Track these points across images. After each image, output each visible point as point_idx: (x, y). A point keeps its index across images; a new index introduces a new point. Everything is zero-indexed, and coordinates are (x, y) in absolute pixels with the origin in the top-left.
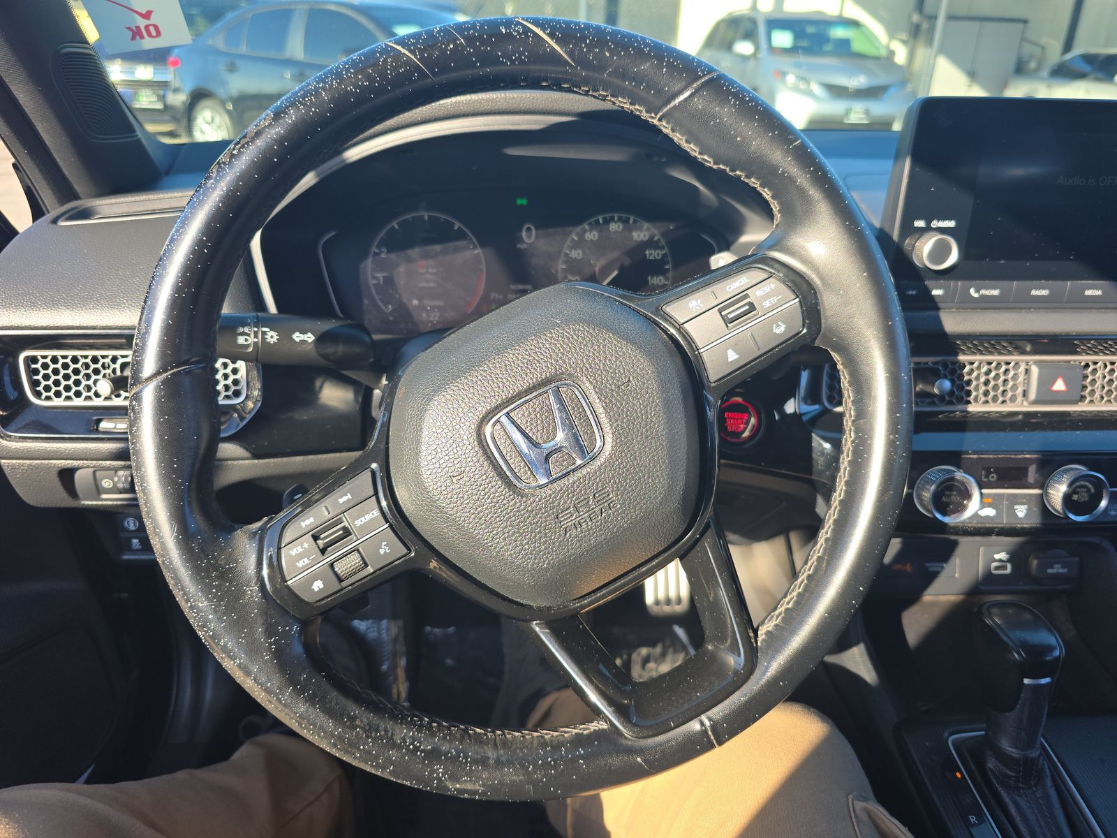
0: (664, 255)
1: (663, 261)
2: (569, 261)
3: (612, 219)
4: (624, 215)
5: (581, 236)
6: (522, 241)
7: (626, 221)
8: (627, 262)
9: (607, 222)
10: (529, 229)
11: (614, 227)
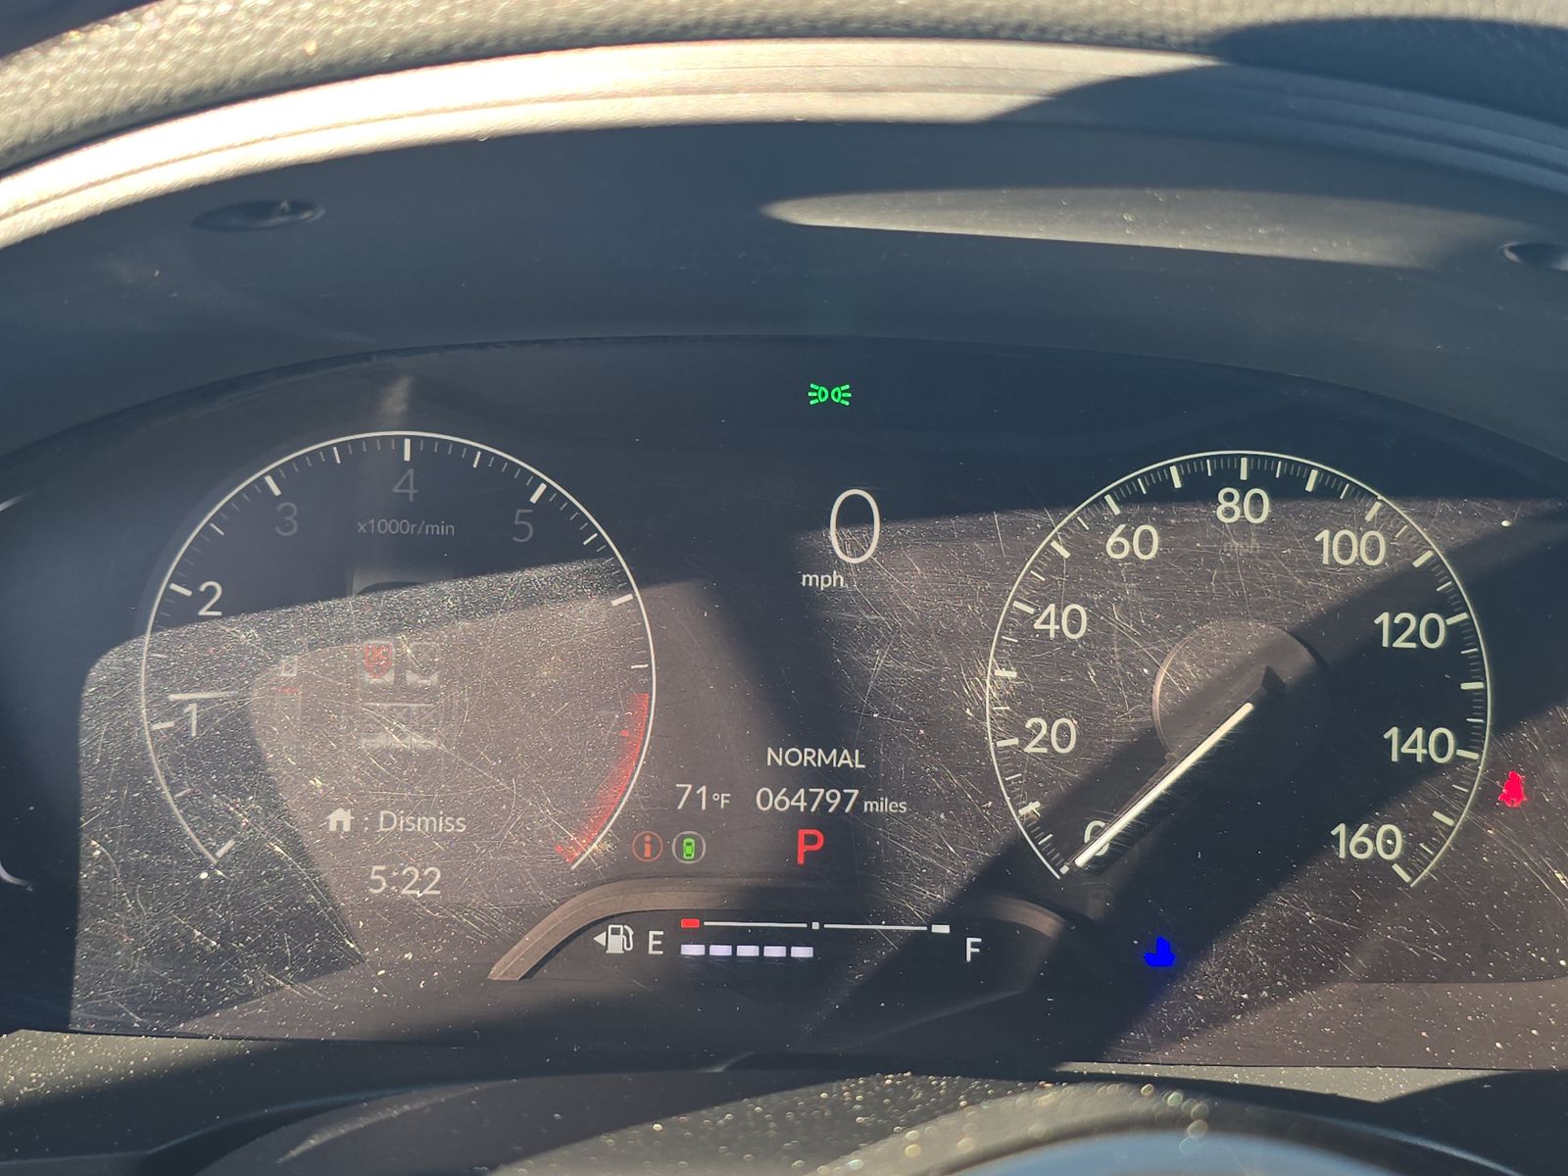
0: (1459, 636)
1: (1453, 659)
2: (1029, 647)
3: (1227, 475)
4: (1282, 459)
5: (1087, 548)
6: (827, 563)
7: (1286, 489)
8: (1296, 663)
9: (1202, 489)
10: (855, 515)
11: (1232, 508)
